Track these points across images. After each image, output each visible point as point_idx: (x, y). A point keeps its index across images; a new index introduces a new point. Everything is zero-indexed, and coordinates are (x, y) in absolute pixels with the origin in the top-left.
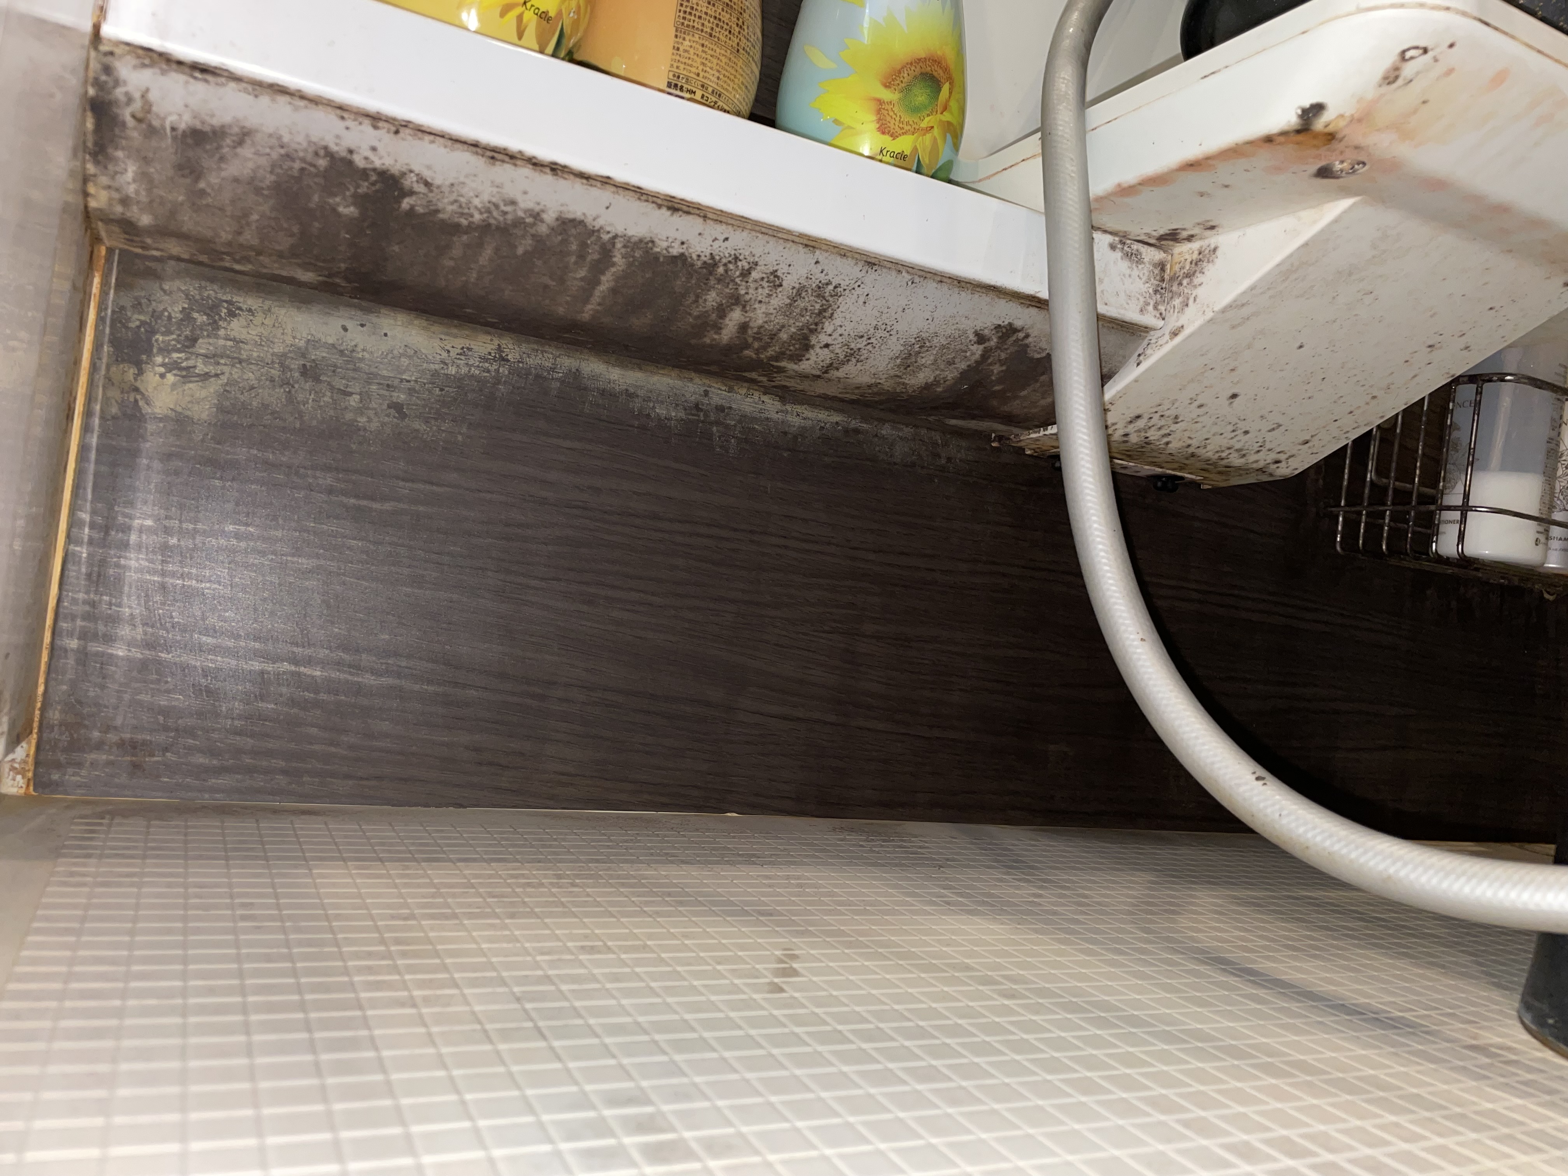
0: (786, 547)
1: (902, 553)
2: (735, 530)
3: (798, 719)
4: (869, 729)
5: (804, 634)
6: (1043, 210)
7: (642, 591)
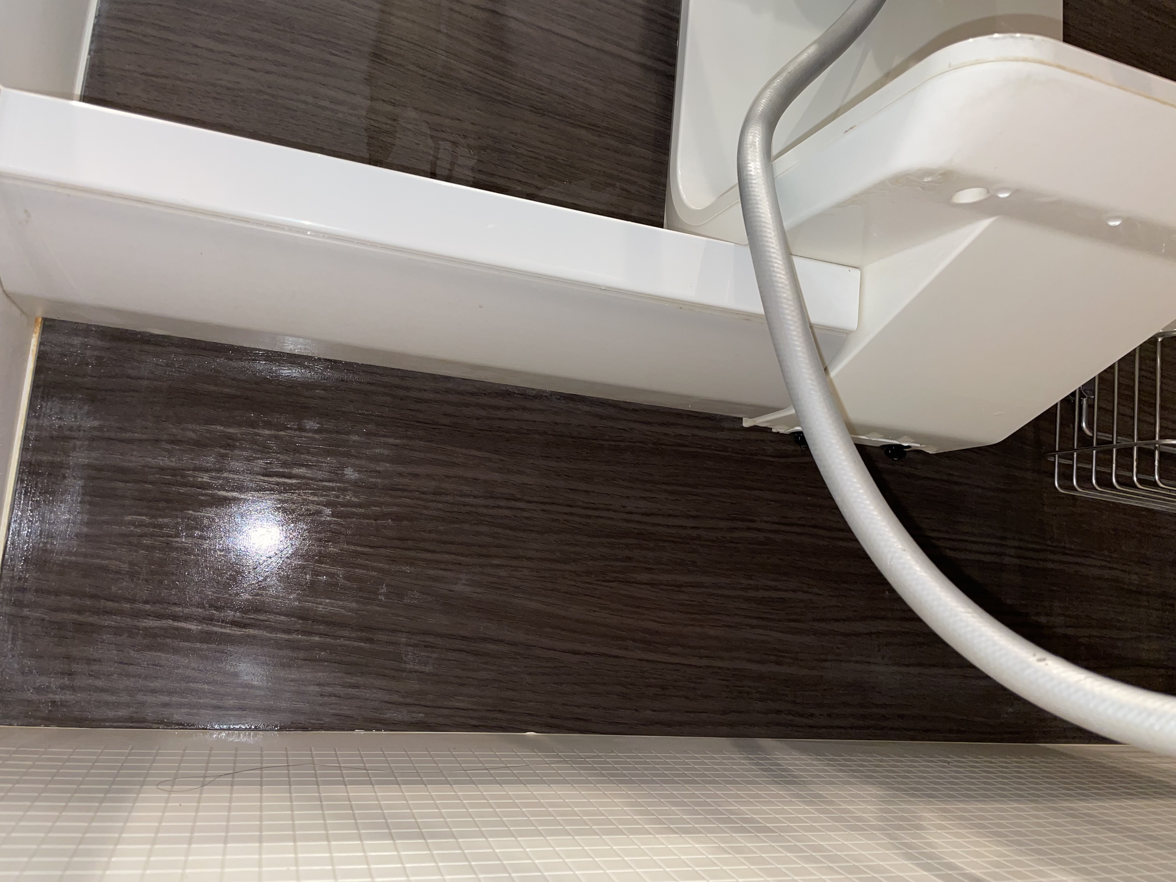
0: (572, 514)
1: (670, 516)
2: (530, 502)
3: (587, 653)
4: (647, 661)
5: (589, 583)
6: (747, 242)
7: (453, 554)
